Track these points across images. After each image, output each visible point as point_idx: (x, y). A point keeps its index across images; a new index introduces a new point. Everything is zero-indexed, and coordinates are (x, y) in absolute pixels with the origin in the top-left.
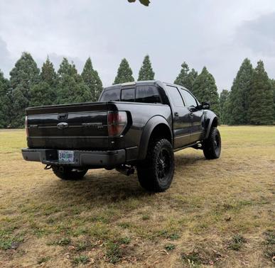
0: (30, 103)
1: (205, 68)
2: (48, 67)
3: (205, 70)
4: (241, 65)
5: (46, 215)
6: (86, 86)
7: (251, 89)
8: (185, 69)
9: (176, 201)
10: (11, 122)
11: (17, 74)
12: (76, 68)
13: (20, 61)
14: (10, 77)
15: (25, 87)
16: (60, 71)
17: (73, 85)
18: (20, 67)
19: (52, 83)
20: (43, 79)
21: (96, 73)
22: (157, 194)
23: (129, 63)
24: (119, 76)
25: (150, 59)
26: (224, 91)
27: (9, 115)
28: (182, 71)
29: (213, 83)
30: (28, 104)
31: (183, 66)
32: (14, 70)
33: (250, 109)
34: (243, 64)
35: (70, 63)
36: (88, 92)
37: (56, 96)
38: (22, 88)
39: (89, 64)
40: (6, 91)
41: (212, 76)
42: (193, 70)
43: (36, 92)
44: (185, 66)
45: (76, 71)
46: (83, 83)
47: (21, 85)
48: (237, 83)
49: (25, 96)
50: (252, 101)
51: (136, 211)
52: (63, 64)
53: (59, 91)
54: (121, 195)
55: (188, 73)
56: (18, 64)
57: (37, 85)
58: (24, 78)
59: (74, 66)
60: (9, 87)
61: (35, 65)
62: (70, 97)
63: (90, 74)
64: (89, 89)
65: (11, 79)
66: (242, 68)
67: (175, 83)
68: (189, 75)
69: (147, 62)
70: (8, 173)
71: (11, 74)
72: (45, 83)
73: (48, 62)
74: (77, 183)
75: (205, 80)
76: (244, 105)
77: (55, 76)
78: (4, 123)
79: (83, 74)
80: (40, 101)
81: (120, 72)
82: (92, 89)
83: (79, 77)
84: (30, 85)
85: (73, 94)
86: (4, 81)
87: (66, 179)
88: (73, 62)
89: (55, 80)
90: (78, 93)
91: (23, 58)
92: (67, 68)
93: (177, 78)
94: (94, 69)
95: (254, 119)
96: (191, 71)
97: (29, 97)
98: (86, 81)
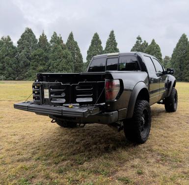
0: (31, 63)
1: (153, 41)
2: (43, 38)
3: (153, 42)
4: (180, 38)
5: (56, 163)
6: (69, 52)
7: (186, 56)
8: (139, 41)
9: (158, 154)
10: (18, 76)
11: (22, 43)
12: (62, 39)
13: (24, 34)
14: (18, 44)
15: (27, 52)
16: (51, 41)
17: (60, 51)
18: (24, 38)
19: (46, 50)
20: (40, 46)
21: (76, 43)
22: (140, 146)
23: (99, 36)
24: (92, 45)
25: (114, 33)
26: (166, 57)
27: (17, 71)
28: (137, 42)
29: (159, 51)
30: (29, 64)
31: (137, 38)
32: (20, 40)
33: (185, 71)
34: (181, 38)
35: (58, 35)
36: (70, 56)
37: (48, 59)
38: (26, 53)
39: (71, 36)
40: (14, 54)
41: (158, 46)
42: (145, 41)
43: (35, 55)
44: (139, 38)
45: (62, 41)
46: (67, 50)
47: (25, 50)
48: (176, 51)
49: (27, 58)
50: (187, 65)
51: (129, 164)
52: (53, 36)
53: (50, 55)
54: (111, 145)
55: (141, 43)
56: (23, 36)
57: (36, 51)
58: (27, 45)
59: (61, 38)
60: (16, 52)
61: (35, 37)
62: (58, 60)
63: (72, 44)
64: (71, 54)
65: (18, 46)
66: (180, 41)
67: (131, 51)
68: (142, 45)
69: (112, 35)
70: (20, 119)
71: (18, 43)
72: (41, 50)
73: (43, 34)
74: (73, 131)
75: (153, 49)
76: (180, 68)
77: (48, 44)
78: (13, 76)
79: (67, 43)
80: (38, 62)
81: (93, 42)
82: (73, 54)
83: (64, 45)
84: (31, 51)
85: (60, 58)
86: (14, 48)
87: (65, 127)
88: (60, 35)
89: (48, 48)
90: (64, 57)
91: (26, 32)
92: (56, 39)
93: (133, 47)
94: (75, 40)
95: (187, 78)
96: (143, 42)
97: (30, 59)
98: (69, 49)
